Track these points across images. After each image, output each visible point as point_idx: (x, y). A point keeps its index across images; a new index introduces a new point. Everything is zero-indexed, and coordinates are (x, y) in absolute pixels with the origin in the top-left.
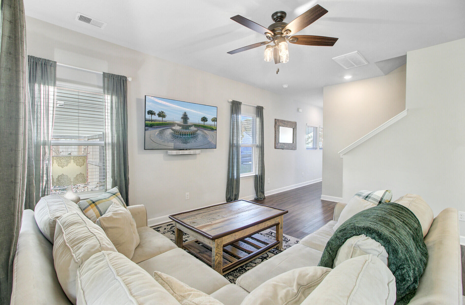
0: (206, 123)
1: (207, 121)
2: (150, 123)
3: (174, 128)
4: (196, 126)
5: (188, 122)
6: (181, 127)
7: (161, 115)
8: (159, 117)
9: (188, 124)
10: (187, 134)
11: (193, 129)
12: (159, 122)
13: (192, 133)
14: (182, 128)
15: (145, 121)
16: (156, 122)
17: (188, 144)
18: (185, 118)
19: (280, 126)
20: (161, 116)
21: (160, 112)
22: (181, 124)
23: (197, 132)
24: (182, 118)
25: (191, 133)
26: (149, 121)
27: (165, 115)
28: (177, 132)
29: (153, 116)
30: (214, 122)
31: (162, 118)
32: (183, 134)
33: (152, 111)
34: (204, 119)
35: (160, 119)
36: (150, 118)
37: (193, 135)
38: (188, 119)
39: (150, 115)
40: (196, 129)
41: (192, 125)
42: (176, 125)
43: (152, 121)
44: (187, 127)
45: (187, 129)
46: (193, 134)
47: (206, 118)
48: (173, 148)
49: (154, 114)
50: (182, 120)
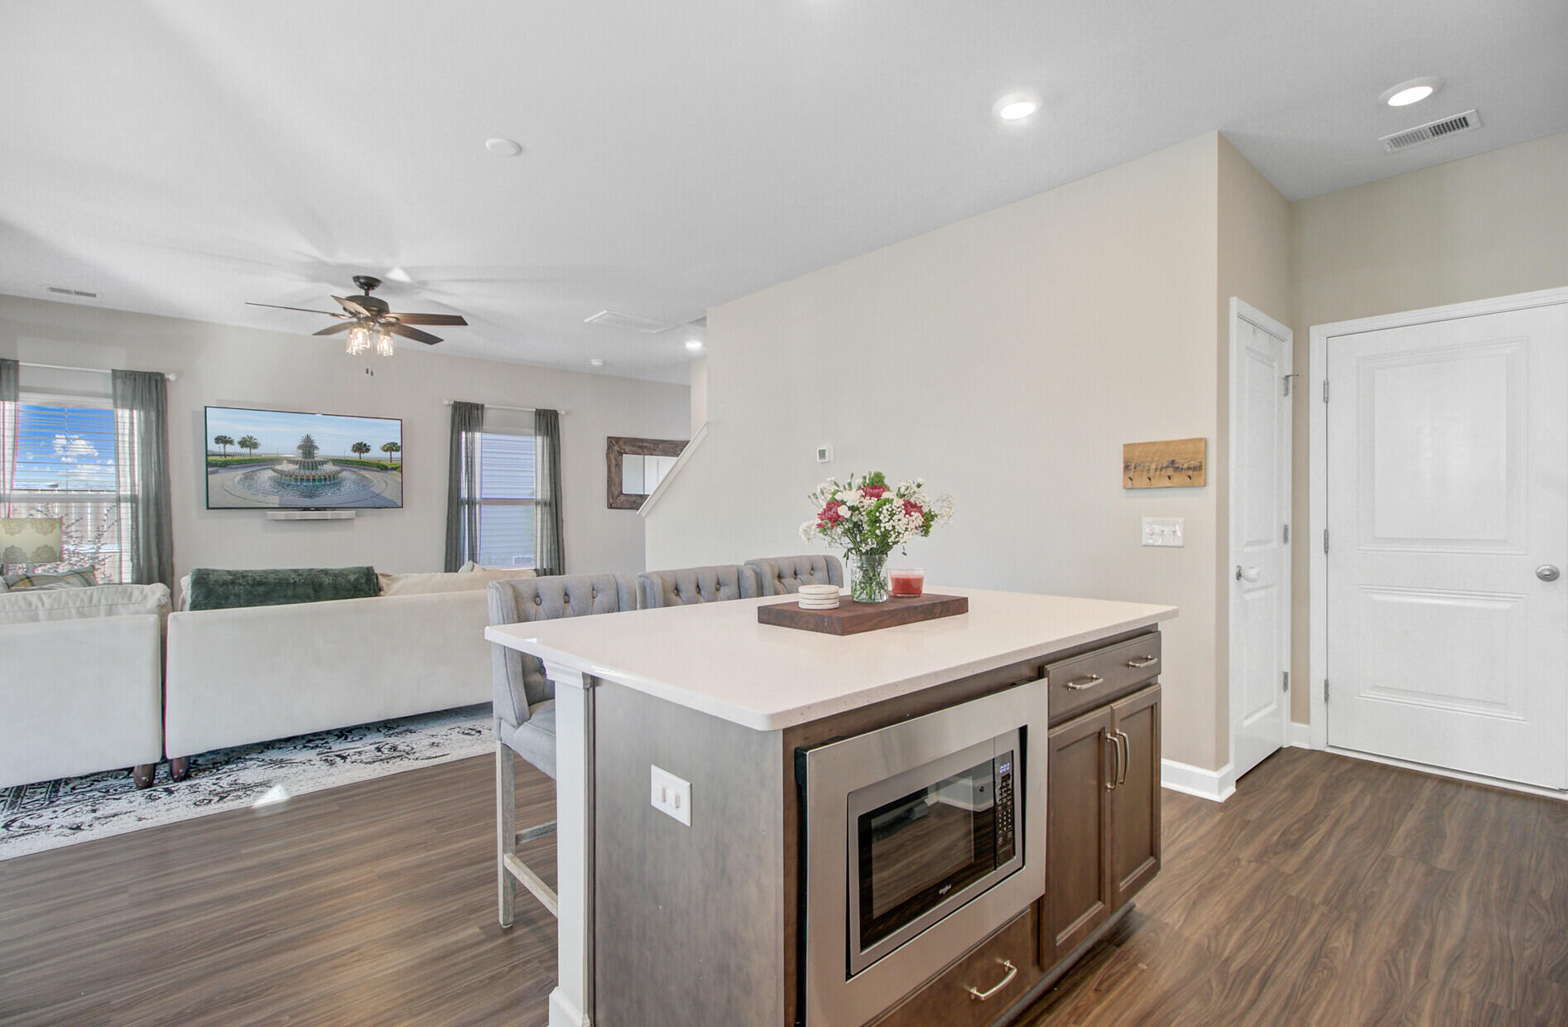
0: (365, 456)
1: (368, 450)
2: (223, 458)
3: (278, 467)
4: (336, 461)
5: (315, 455)
6: (296, 464)
7: (246, 443)
8: (242, 447)
9: (316, 459)
10: (314, 480)
11: (329, 468)
12: (242, 458)
13: (328, 477)
14: (300, 466)
15: (207, 455)
16: (235, 458)
17: (316, 499)
18: (308, 447)
19: (626, 453)
20: (247, 446)
21: (243, 438)
22: (300, 459)
23: (340, 475)
24: (300, 447)
25: (323, 477)
26: (217, 455)
27: (256, 443)
28: (286, 475)
29: (228, 446)
30: (389, 453)
31: (249, 448)
32: (302, 480)
33: (225, 437)
34: (361, 448)
35: (246, 450)
38: (316, 448)
39: (222, 445)
40: (338, 468)
41: (328, 461)
42: (285, 461)
43: (225, 455)
44: (315, 465)
45: (312, 469)
46: (330, 477)
47: (365, 445)
48: (278, 506)
49: (231, 442)
50: (301, 451)
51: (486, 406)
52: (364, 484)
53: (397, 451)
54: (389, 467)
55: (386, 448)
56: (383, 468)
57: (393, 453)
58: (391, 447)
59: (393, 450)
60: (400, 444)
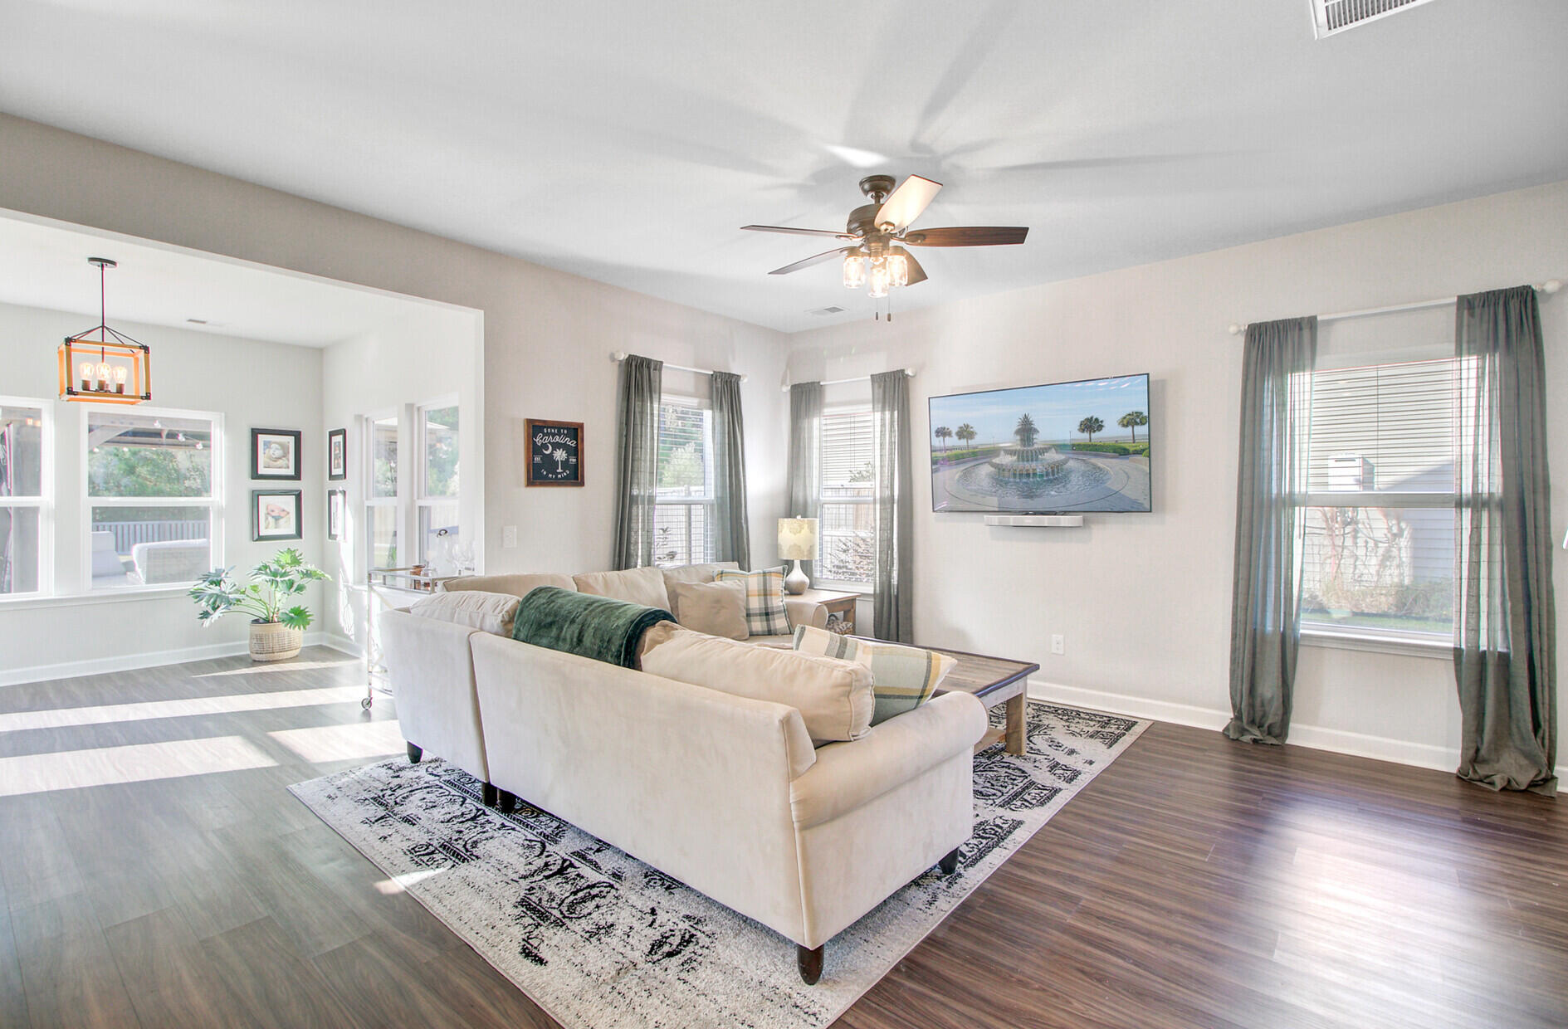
0: (1096, 436)
1: (1100, 427)
3: (996, 461)
4: (1059, 447)
5: (1035, 441)
6: (1014, 455)
7: (965, 432)
8: (960, 439)
9: (1036, 446)
10: (1035, 474)
11: (1053, 456)
12: (960, 451)
13: (1050, 470)
14: (1018, 458)
15: (931, 451)
16: (954, 452)
17: (1036, 499)
18: (1026, 430)
20: (964, 437)
21: (961, 428)
22: (1018, 448)
23: (1065, 467)
24: (1017, 432)
25: (1043, 471)
26: (940, 450)
27: (973, 432)
28: (1004, 470)
29: (947, 438)
30: (1130, 428)
31: (965, 440)
32: (1021, 475)
33: (947, 428)
34: (1091, 425)
35: (963, 442)
36: (942, 445)
37: (1053, 475)
38: (1036, 431)
39: (942, 438)
41: (1050, 448)
42: (1002, 453)
43: (946, 450)
44: (1032, 456)
45: (1032, 460)
46: (1053, 471)
47: (1097, 419)
48: (997, 509)
49: (949, 434)
50: (1018, 437)
51: (1319, 318)
52: (1096, 477)
53: (1142, 424)
54: (1131, 449)
55: (1125, 423)
56: (1122, 452)
57: (1136, 427)
58: (1132, 420)
59: (1137, 424)
60: (1146, 414)
